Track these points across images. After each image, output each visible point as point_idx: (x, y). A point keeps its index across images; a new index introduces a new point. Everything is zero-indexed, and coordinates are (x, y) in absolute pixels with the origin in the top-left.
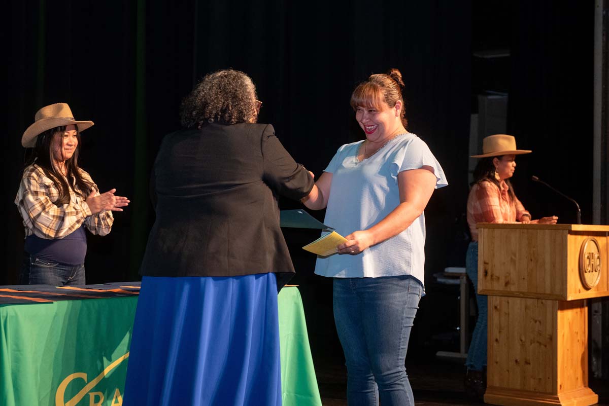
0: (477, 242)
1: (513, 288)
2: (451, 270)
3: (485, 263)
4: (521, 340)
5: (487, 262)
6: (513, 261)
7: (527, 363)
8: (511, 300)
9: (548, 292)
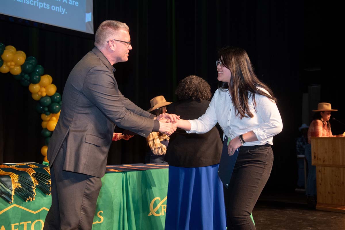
0: (311, 144)
1: (327, 163)
3: (314, 153)
4: (331, 184)
5: (315, 152)
6: (326, 152)
7: (333, 193)
8: (326, 168)
9: (341, 164)
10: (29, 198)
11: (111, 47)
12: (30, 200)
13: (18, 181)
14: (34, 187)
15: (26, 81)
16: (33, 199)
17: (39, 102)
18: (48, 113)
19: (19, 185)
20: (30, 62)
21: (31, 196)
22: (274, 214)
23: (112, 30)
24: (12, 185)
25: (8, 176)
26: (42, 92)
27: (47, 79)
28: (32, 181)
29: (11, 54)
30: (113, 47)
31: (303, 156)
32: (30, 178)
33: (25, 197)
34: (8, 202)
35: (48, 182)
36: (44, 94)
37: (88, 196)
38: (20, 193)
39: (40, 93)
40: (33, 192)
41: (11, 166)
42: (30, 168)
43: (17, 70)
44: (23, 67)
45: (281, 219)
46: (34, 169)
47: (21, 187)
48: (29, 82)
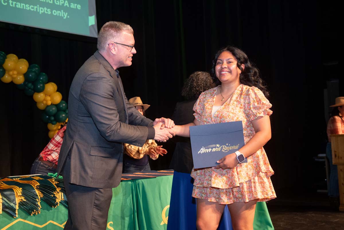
0: (331, 142)
2: (320, 155)
3: (335, 151)
5: (336, 151)
10: (34, 212)
11: (112, 50)
12: (35, 214)
13: (21, 195)
14: (38, 200)
15: (30, 90)
16: (38, 213)
17: (45, 111)
18: (54, 122)
19: (23, 198)
20: (33, 70)
21: (36, 210)
22: (295, 217)
23: (113, 32)
24: (15, 198)
25: (11, 190)
26: (47, 101)
27: (51, 87)
28: (37, 194)
29: (12, 63)
30: (113, 50)
31: (324, 155)
32: (34, 191)
33: (30, 211)
34: (12, 216)
35: (53, 194)
36: (49, 103)
37: (98, 207)
38: (24, 206)
39: (45, 102)
40: (37, 205)
41: (14, 179)
42: (33, 181)
43: (20, 79)
44: (26, 75)
45: (302, 222)
46: (38, 181)
47: (25, 200)
48: (33, 91)
